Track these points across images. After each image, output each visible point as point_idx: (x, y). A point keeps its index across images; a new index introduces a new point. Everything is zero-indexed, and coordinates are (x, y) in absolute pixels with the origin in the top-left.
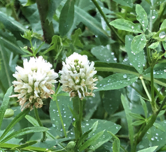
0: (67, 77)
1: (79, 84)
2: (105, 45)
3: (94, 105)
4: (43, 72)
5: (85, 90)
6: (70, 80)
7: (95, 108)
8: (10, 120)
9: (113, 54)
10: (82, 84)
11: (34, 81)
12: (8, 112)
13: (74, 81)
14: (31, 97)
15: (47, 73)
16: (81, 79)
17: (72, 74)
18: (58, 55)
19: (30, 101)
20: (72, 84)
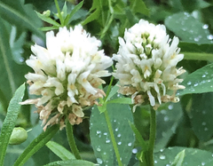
0: (127, 67)
1: (151, 79)
2: (190, 11)
3: (171, 124)
4: (83, 55)
5: (161, 91)
6: (134, 71)
7: (173, 129)
8: (16, 156)
9: (205, 27)
10: (157, 80)
11: (68, 73)
12: (17, 133)
13: (142, 74)
14: (62, 103)
15: (92, 57)
16: (153, 70)
17: (137, 61)
18: (104, 31)
19: (60, 110)
20: (137, 80)
